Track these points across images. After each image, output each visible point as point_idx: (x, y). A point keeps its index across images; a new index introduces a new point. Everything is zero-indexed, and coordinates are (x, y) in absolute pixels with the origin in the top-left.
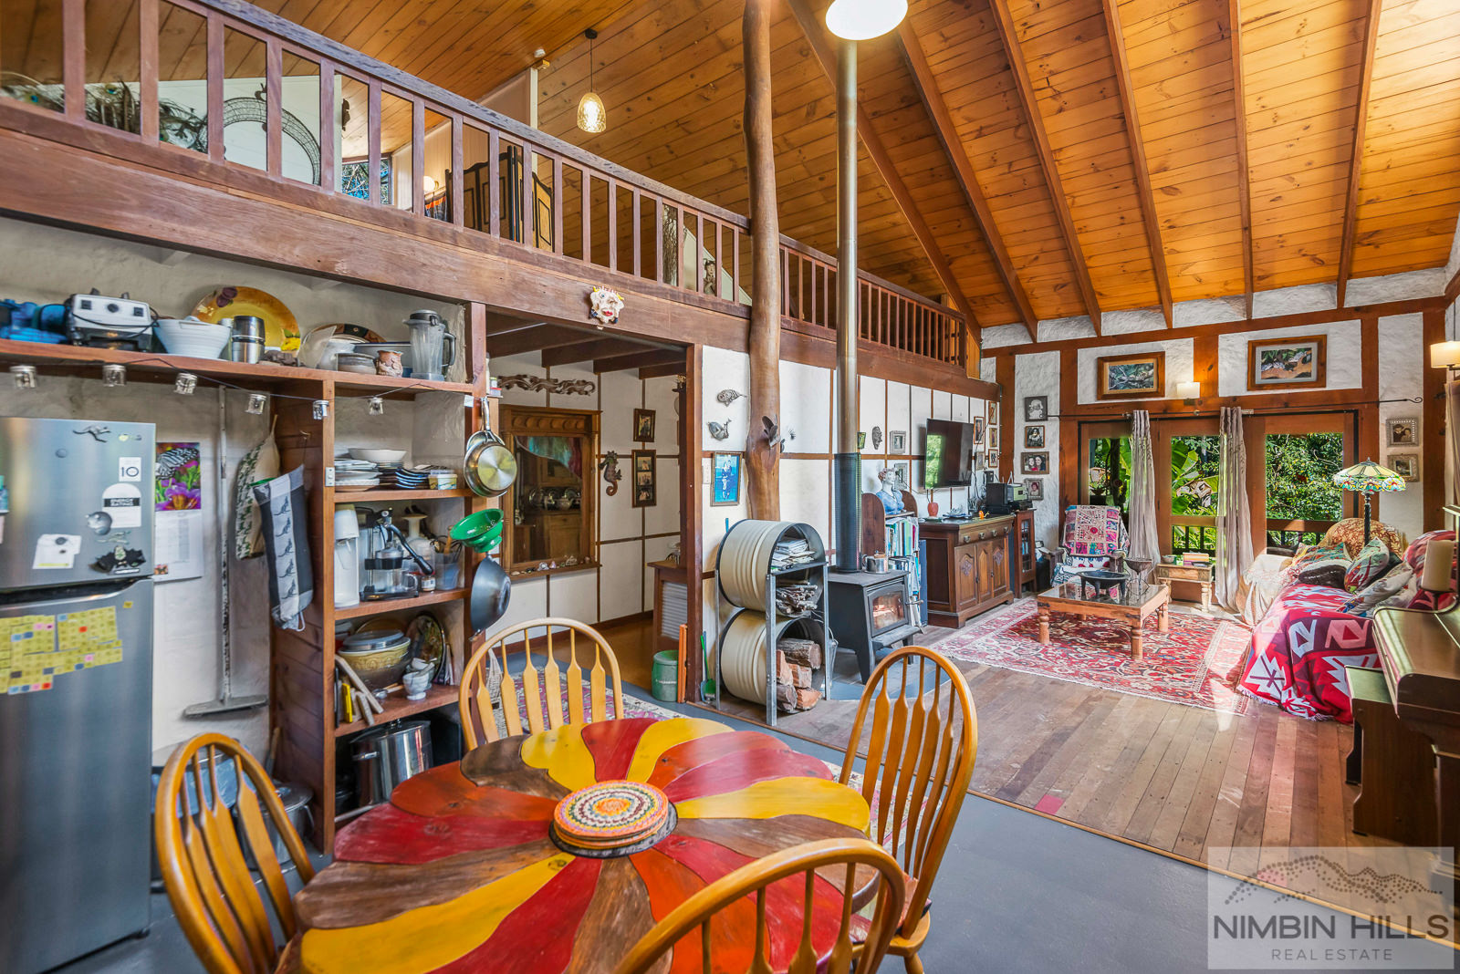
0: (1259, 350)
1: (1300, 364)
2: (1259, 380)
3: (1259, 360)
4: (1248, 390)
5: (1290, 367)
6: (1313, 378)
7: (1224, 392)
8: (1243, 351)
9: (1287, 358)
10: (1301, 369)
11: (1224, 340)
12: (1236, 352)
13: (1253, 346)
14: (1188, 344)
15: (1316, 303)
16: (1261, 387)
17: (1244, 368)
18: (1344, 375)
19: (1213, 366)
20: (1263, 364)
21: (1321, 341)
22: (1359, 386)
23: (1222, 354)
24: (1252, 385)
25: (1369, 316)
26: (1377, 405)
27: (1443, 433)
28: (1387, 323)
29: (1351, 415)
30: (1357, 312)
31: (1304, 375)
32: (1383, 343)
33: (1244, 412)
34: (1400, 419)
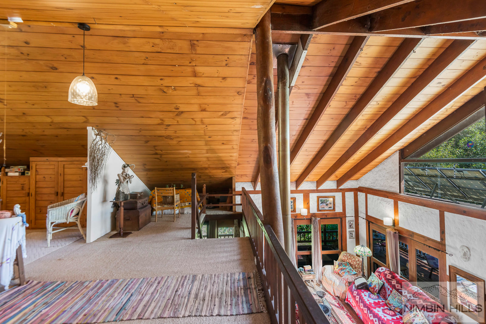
0: (320, 199)
1: (329, 204)
2: (320, 209)
3: (320, 202)
5: (327, 205)
6: (332, 208)
7: (311, 212)
8: (316, 199)
9: (326, 202)
10: (329, 206)
11: (311, 195)
12: (314, 199)
13: (318, 197)
14: (301, 195)
15: (332, 186)
16: (321, 211)
17: (316, 204)
18: (339, 209)
19: (308, 203)
20: (321, 203)
21: (334, 198)
22: (342, 211)
23: (310, 199)
24: (318, 210)
25: (344, 191)
26: (346, 217)
27: (358, 225)
28: (347, 194)
29: (340, 219)
30: (341, 190)
31: (330, 207)
32: (346, 199)
33: (318, 219)
34: (351, 221)
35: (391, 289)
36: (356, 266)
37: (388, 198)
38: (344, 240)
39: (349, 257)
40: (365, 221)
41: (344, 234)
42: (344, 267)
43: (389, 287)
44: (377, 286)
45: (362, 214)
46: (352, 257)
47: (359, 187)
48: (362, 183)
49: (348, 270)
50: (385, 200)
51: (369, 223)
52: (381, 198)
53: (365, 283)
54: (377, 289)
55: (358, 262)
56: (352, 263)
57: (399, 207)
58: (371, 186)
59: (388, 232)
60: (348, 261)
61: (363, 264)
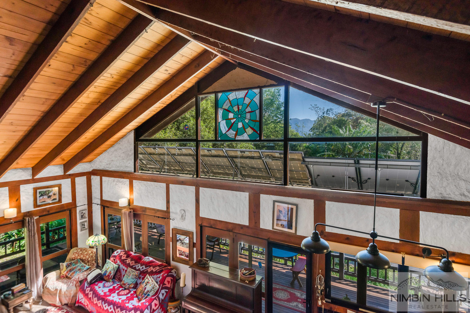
0: (38, 191)
1: (53, 195)
2: (38, 203)
3: (38, 195)
4: (34, 208)
5: (49, 197)
6: (57, 200)
7: (24, 210)
8: (31, 192)
9: (49, 193)
10: (53, 197)
11: (23, 187)
12: (28, 192)
13: (35, 189)
14: (5, 189)
15: (57, 172)
16: (39, 206)
17: (32, 199)
18: (67, 199)
19: (17, 199)
20: (40, 197)
21: (60, 186)
22: (71, 201)
23: (22, 194)
24: (36, 205)
25: (73, 177)
26: (76, 207)
27: (92, 213)
28: (78, 180)
29: (68, 212)
30: (70, 176)
31: (54, 199)
32: (77, 186)
33: (36, 218)
34: (82, 210)
35: (126, 269)
36: (89, 259)
37: (123, 178)
38: (74, 234)
39: (81, 252)
40: (99, 206)
41: (74, 227)
42: (74, 266)
43: (124, 267)
44: (112, 272)
45: (96, 199)
46: (84, 251)
47: (93, 170)
48: (96, 165)
49: (79, 268)
50: (121, 181)
51: (104, 208)
52: (116, 179)
53: (100, 274)
54: (112, 274)
55: (91, 255)
56: (84, 258)
57: (134, 185)
58: (107, 167)
59: (124, 213)
60: (79, 258)
61: (97, 254)
